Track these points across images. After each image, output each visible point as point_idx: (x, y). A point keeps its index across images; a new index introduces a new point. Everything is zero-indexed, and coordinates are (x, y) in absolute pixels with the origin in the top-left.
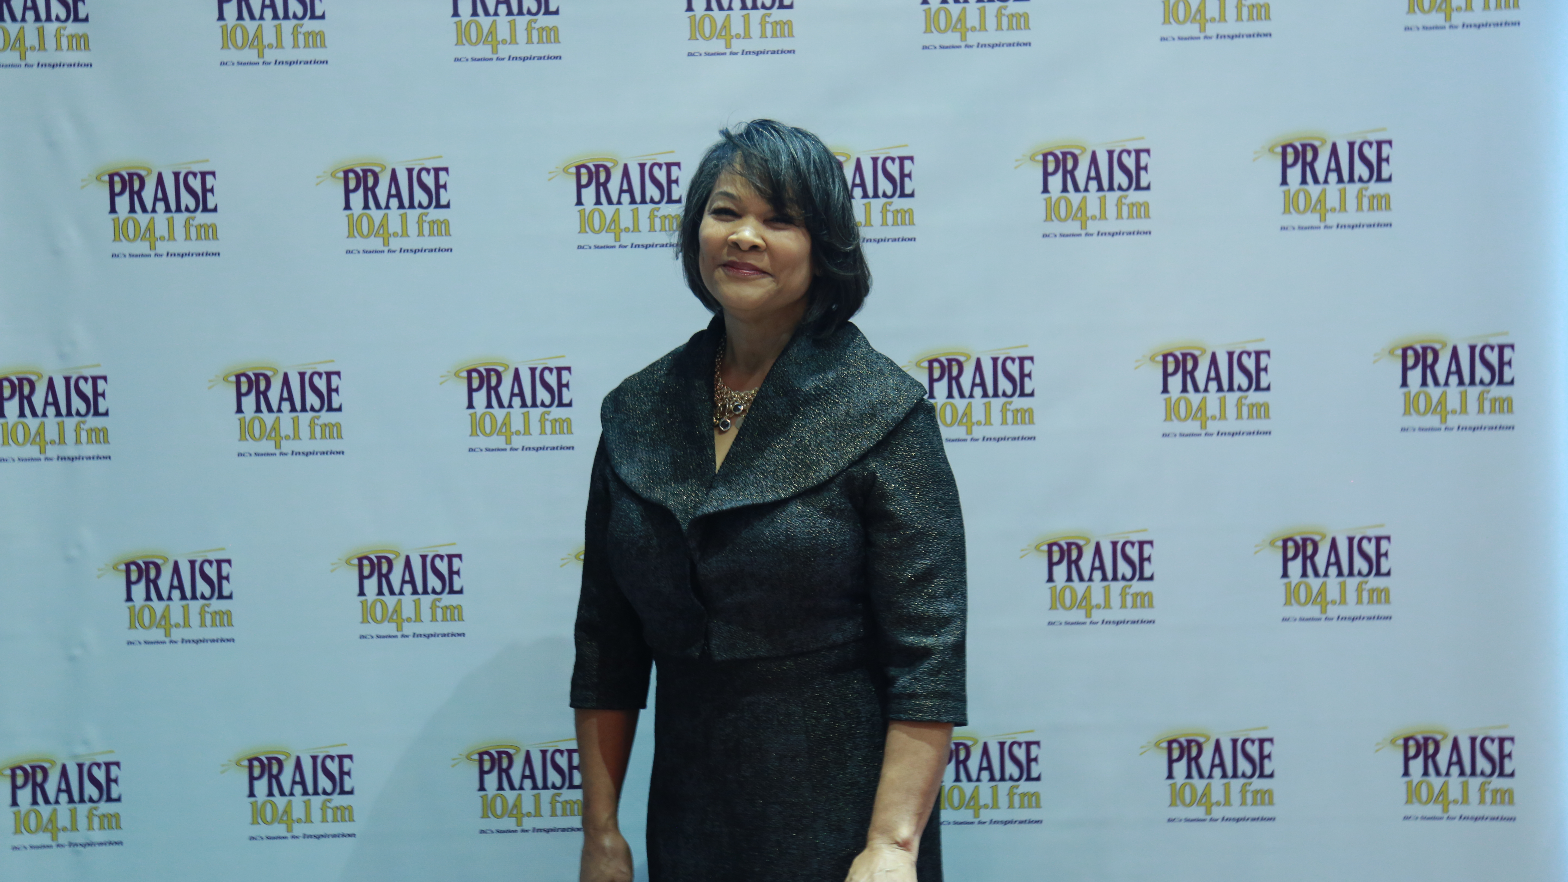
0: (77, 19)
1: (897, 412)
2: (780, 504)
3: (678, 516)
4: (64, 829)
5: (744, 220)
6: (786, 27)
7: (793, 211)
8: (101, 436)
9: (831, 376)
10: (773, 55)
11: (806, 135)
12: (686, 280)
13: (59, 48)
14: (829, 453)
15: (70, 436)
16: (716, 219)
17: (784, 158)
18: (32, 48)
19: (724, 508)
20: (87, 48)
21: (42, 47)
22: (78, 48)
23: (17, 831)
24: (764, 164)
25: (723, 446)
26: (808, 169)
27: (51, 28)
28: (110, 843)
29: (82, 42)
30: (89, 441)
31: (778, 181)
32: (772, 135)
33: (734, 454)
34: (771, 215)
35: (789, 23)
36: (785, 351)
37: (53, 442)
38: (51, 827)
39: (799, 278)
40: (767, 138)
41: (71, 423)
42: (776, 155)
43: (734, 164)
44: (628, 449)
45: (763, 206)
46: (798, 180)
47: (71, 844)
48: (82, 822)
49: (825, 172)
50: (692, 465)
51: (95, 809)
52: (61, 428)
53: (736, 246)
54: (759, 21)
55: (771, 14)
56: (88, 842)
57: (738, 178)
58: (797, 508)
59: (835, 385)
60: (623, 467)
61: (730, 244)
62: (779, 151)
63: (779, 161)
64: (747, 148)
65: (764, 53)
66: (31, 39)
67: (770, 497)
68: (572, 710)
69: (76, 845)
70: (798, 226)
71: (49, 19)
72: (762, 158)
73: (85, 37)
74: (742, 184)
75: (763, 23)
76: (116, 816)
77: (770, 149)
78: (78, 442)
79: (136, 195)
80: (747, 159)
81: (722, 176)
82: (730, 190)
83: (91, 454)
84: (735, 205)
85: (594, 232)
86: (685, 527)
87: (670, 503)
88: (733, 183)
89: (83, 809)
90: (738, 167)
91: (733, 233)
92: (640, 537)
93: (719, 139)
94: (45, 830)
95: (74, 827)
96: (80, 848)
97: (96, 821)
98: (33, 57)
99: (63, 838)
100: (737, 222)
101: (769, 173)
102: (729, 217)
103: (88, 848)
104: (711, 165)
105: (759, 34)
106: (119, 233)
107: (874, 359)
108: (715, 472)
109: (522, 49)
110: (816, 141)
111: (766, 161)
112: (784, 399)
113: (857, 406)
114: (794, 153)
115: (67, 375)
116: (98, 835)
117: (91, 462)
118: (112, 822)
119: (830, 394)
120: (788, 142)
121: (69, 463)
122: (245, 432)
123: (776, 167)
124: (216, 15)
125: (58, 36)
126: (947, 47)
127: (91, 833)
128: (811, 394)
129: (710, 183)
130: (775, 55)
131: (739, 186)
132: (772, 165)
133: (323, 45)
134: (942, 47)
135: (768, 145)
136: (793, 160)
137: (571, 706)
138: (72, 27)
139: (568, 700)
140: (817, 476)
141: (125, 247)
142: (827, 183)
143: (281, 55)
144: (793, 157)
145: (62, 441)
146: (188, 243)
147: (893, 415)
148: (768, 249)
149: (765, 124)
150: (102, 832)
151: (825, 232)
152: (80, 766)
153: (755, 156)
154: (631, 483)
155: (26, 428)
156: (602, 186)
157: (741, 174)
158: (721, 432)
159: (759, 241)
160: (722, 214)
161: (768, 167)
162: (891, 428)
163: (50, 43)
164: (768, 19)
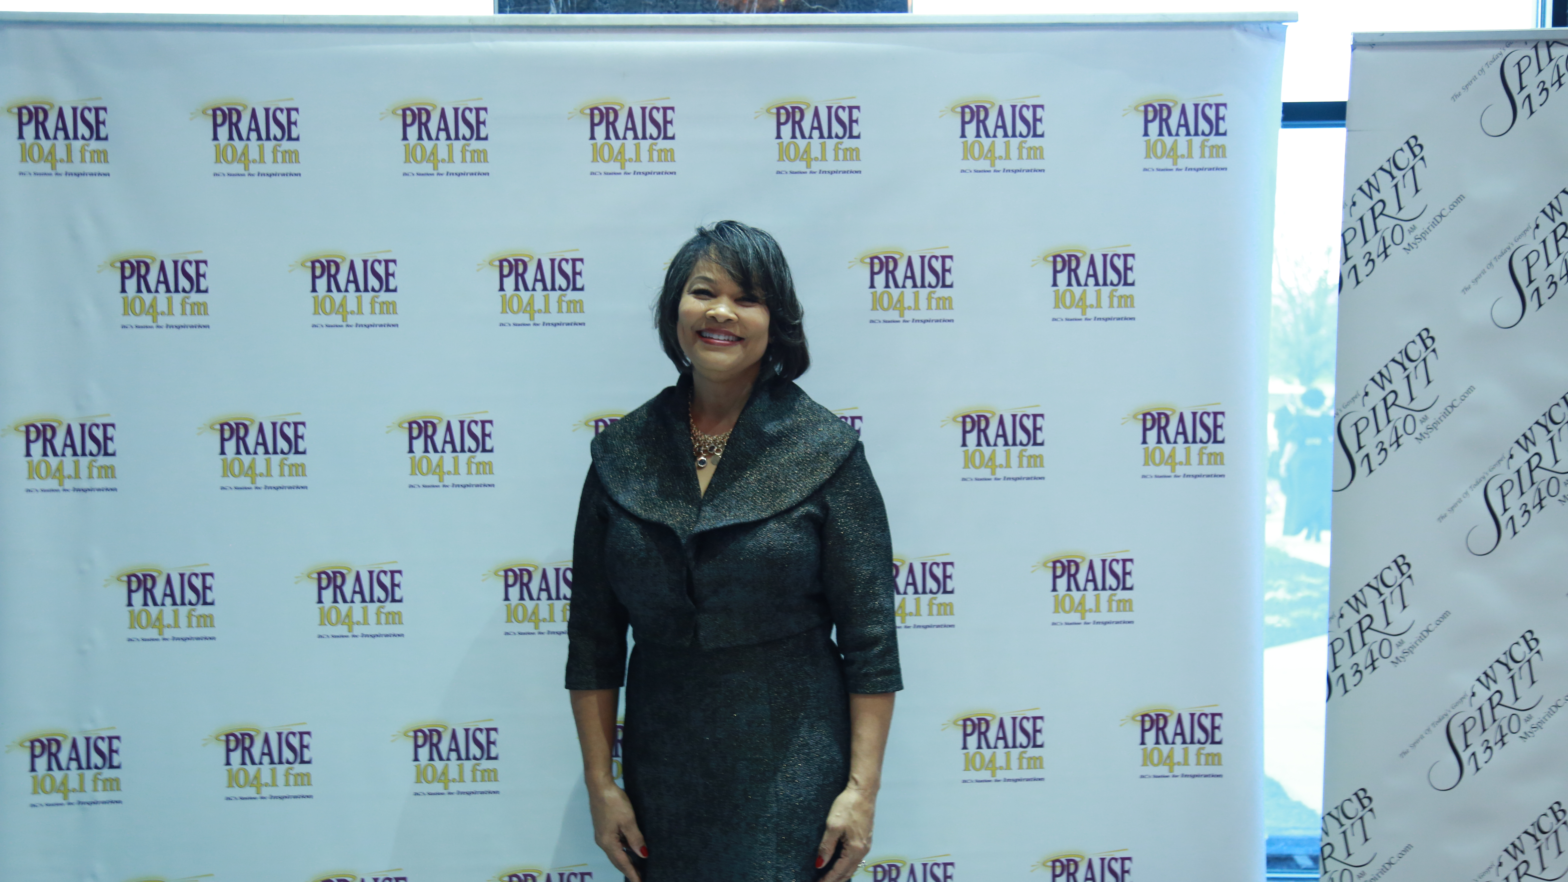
0: (98, 138)
1: (841, 452)
2: (761, 523)
3: (679, 532)
4: (74, 791)
5: (719, 299)
6: (669, 154)
7: (758, 293)
8: (109, 472)
9: (788, 422)
10: (659, 175)
11: (762, 234)
12: (662, 346)
13: (83, 160)
14: (795, 483)
15: (84, 472)
16: (696, 298)
17: (750, 251)
18: (62, 161)
19: (718, 526)
20: (106, 161)
21: (70, 160)
22: (99, 161)
23: (35, 792)
24: (735, 255)
25: (704, 478)
26: (769, 260)
27: (77, 145)
28: (112, 802)
29: (102, 156)
30: (100, 477)
31: (747, 269)
32: (740, 233)
33: (715, 484)
34: (740, 295)
35: (671, 151)
36: (749, 403)
37: (69, 477)
38: (63, 788)
39: (760, 346)
40: (736, 235)
41: (84, 461)
42: (744, 249)
43: (710, 255)
44: (622, 481)
45: (735, 289)
46: (761, 269)
47: (80, 803)
48: (89, 785)
49: (778, 263)
50: (681, 493)
51: (100, 774)
52: (77, 465)
53: (713, 318)
54: (647, 148)
55: (657, 143)
56: (93, 801)
57: (714, 265)
58: (772, 525)
59: (792, 429)
60: (620, 495)
61: (707, 317)
62: (746, 246)
63: (747, 253)
64: (721, 242)
65: (651, 174)
66: (61, 153)
67: (752, 517)
68: (567, 691)
69: (83, 803)
70: (761, 304)
71: (76, 137)
72: (734, 251)
73: (105, 153)
74: (717, 270)
75: (650, 150)
76: (117, 780)
77: (739, 245)
78: (90, 477)
79: (142, 279)
80: (721, 250)
81: (700, 263)
82: (709, 275)
83: (100, 487)
84: (712, 287)
85: (513, 312)
86: (683, 541)
87: (670, 522)
88: (710, 270)
89: (89, 774)
90: (713, 256)
91: (710, 310)
92: (641, 550)
93: (692, 234)
94: (58, 791)
95: (82, 789)
96: (87, 806)
97: (100, 784)
98: (61, 168)
99: (73, 798)
100: (713, 300)
101: (740, 263)
102: (707, 297)
103: (94, 806)
104: (687, 255)
105: (647, 159)
106: (128, 308)
107: (816, 409)
108: (700, 498)
109: (458, 167)
110: (769, 237)
111: (737, 253)
112: (754, 441)
113: (813, 446)
114: (757, 247)
115: (82, 422)
116: (101, 796)
117: (101, 493)
118: (113, 785)
119: (789, 436)
120: (751, 238)
121: (82, 493)
122: (227, 470)
123: (745, 258)
124: (211, 136)
125: (82, 151)
126: (796, 173)
127: (96, 794)
128: (774, 436)
129: (688, 269)
130: (661, 176)
131: (715, 271)
132: (742, 256)
133: (297, 161)
134: (792, 173)
135: (738, 240)
136: (757, 253)
137: (567, 687)
138: (94, 145)
139: (563, 682)
140: (785, 502)
141: (132, 320)
142: (781, 271)
143: (263, 168)
144: (757, 250)
145: (77, 476)
146: (184, 317)
147: (842, 453)
148: (740, 321)
149: (731, 223)
150: (106, 793)
151: (781, 309)
152: (88, 739)
153: (728, 248)
154: (629, 507)
155: (48, 465)
156: (520, 277)
157: (717, 263)
158: (700, 468)
159: (732, 316)
160: (699, 293)
161: (739, 259)
162: (840, 464)
163: (76, 156)
164: (654, 147)
